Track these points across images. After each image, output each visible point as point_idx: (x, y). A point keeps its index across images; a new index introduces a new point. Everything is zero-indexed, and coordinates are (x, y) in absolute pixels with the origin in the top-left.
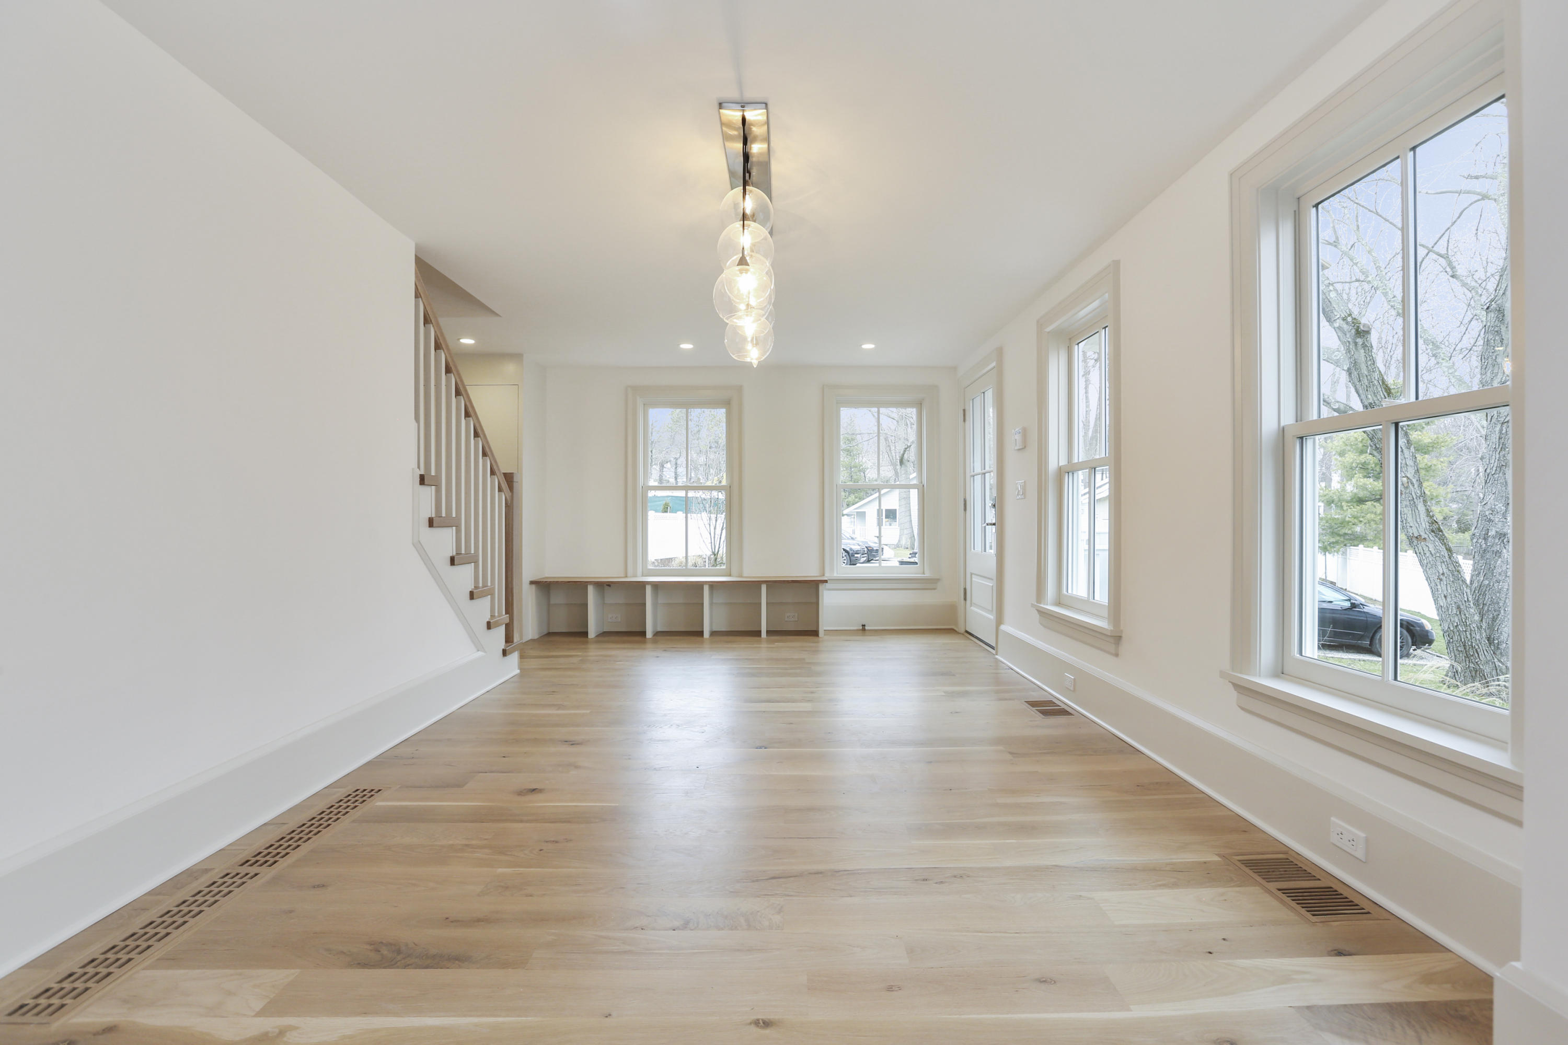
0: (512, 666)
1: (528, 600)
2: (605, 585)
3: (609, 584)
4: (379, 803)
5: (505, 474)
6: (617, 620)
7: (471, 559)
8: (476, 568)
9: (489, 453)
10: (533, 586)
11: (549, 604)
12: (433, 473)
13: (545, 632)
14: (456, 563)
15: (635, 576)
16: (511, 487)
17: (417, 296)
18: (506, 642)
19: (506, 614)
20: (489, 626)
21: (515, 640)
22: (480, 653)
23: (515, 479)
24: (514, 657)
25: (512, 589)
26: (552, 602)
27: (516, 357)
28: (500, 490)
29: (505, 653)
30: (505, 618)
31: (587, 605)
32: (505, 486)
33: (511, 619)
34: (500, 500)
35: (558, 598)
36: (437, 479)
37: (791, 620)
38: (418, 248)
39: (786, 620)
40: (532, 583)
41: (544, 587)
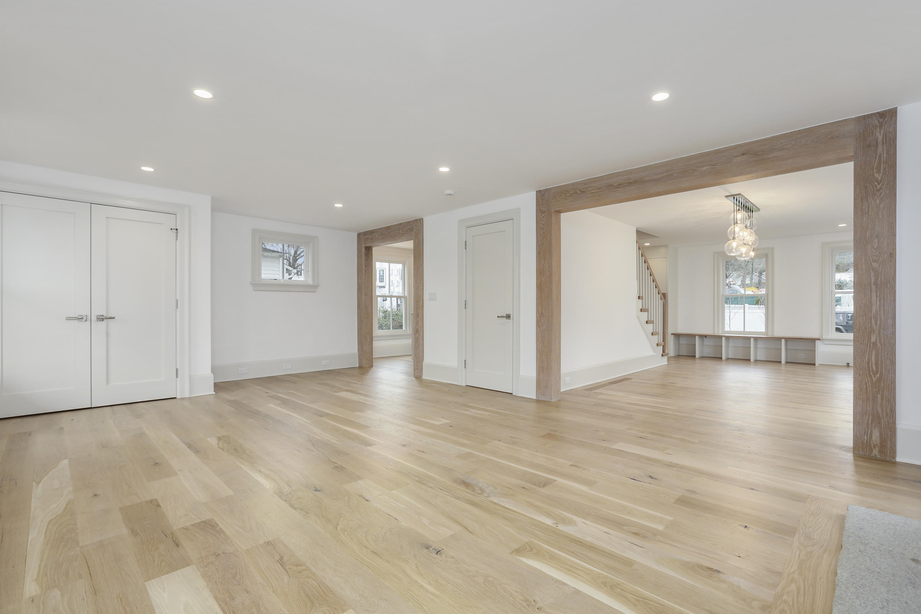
0: (664, 361)
1: (671, 340)
2: (704, 337)
3: (706, 336)
4: (632, 380)
5: (662, 293)
6: (708, 351)
7: (652, 322)
8: (653, 325)
9: (657, 287)
10: (673, 336)
11: (679, 344)
12: (641, 295)
13: (677, 355)
14: (648, 323)
15: (719, 334)
16: (665, 298)
17: (637, 242)
18: (663, 352)
19: (663, 342)
20: (657, 345)
21: (666, 352)
22: (654, 354)
23: (666, 295)
24: (665, 358)
25: (665, 334)
26: (681, 343)
27: (666, 246)
28: (661, 299)
29: (662, 355)
30: (663, 343)
31: (695, 345)
32: (662, 297)
33: (665, 344)
34: (661, 303)
35: (683, 341)
36: (642, 297)
37: (802, 357)
38: (637, 228)
39: (799, 357)
40: (672, 334)
41: (677, 336)
